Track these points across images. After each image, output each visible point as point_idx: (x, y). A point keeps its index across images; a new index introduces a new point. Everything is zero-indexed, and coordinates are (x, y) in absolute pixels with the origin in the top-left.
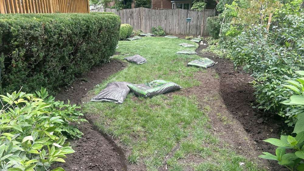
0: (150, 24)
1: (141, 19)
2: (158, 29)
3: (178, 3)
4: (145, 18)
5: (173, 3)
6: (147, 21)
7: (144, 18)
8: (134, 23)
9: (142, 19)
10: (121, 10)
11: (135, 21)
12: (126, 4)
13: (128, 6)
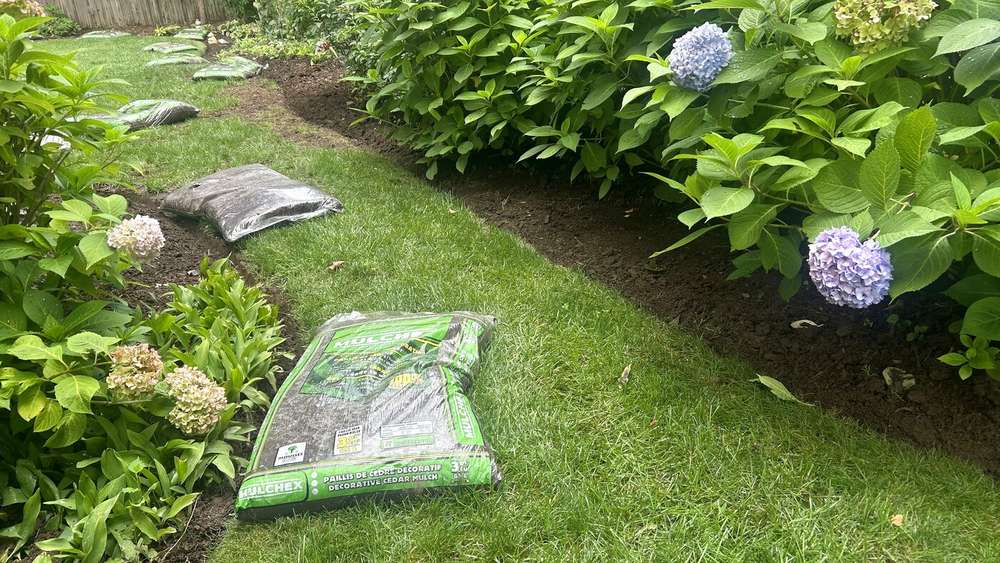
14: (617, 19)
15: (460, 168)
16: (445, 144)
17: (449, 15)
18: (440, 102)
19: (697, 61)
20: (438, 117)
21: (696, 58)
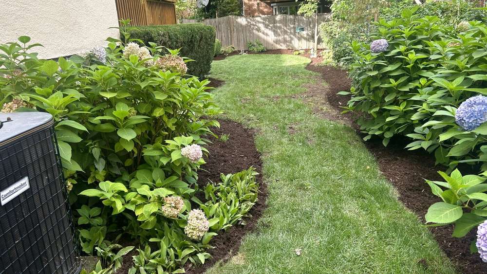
0: (244, 39)
1: (231, 32)
2: (255, 44)
3: (282, 7)
4: (237, 30)
5: (274, 7)
6: (240, 34)
7: (235, 30)
8: (221, 38)
9: (233, 32)
10: (203, 20)
11: (223, 35)
12: (208, 12)
13: (212, 14)
14: (462, 85)
15: (385, 144)
16: (379, 129)
17: (389, 68)
18: (377, 109)
19: (466, 113)
20: (375, 116)
21: (467, 111)
